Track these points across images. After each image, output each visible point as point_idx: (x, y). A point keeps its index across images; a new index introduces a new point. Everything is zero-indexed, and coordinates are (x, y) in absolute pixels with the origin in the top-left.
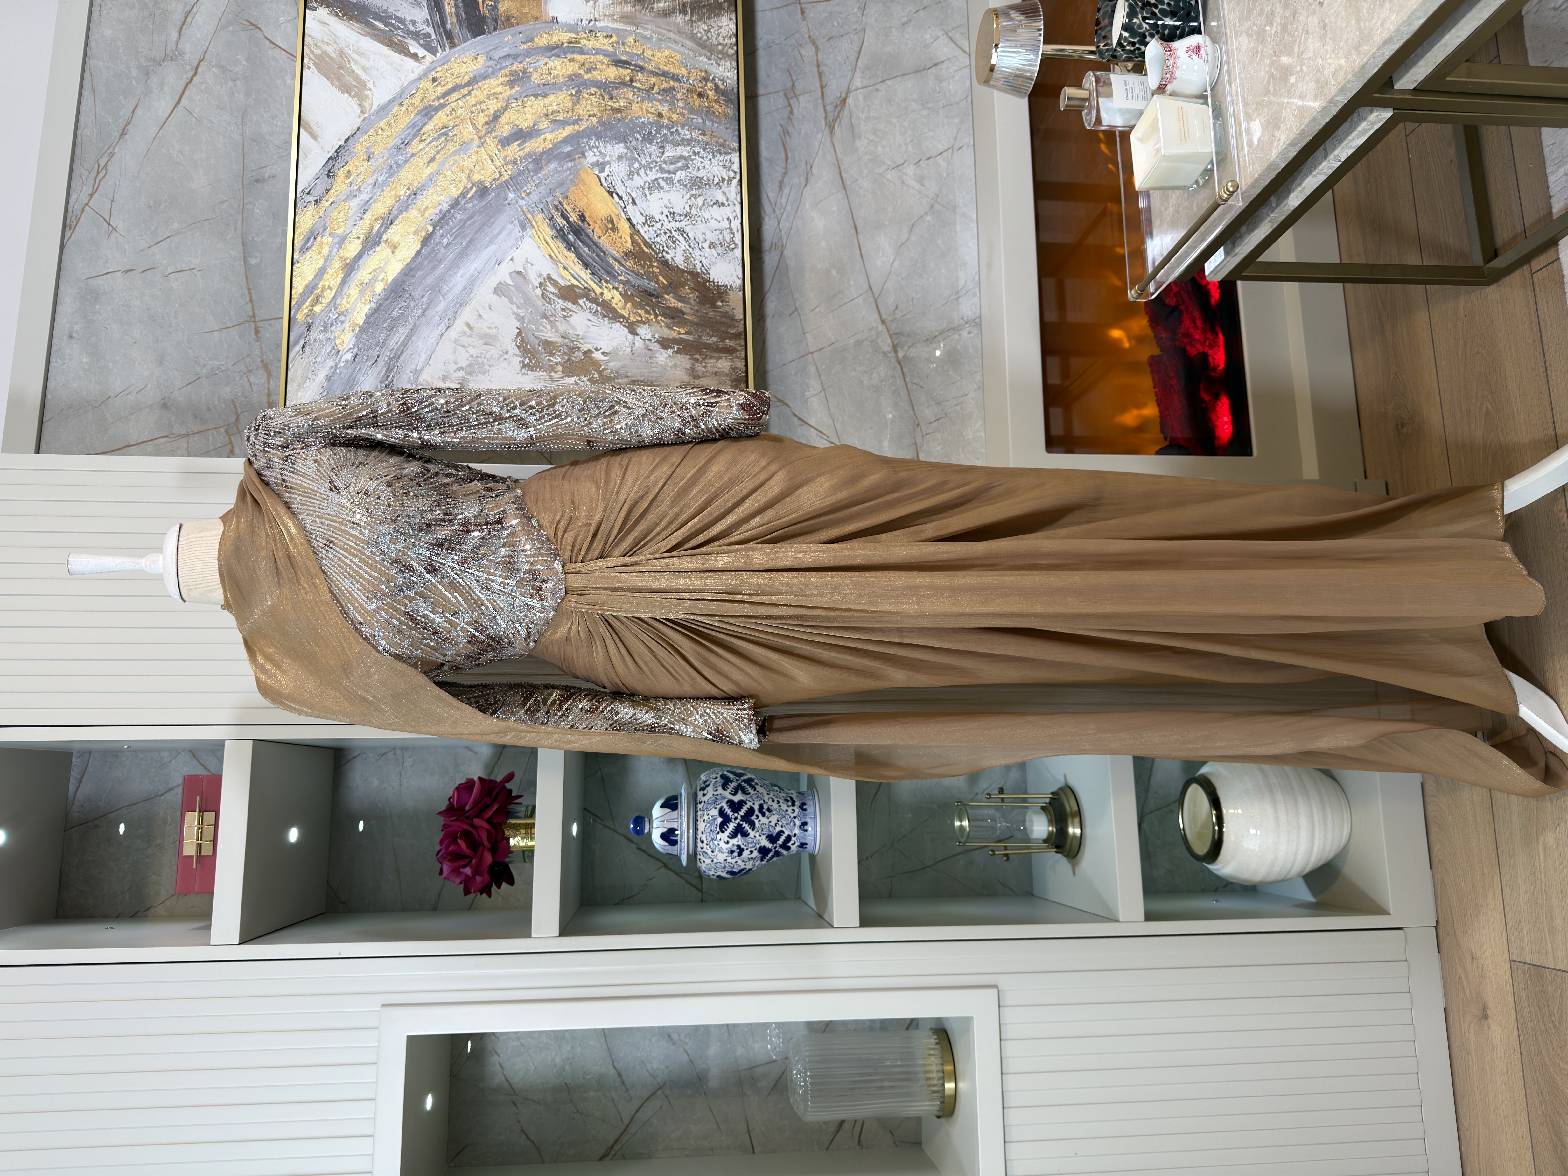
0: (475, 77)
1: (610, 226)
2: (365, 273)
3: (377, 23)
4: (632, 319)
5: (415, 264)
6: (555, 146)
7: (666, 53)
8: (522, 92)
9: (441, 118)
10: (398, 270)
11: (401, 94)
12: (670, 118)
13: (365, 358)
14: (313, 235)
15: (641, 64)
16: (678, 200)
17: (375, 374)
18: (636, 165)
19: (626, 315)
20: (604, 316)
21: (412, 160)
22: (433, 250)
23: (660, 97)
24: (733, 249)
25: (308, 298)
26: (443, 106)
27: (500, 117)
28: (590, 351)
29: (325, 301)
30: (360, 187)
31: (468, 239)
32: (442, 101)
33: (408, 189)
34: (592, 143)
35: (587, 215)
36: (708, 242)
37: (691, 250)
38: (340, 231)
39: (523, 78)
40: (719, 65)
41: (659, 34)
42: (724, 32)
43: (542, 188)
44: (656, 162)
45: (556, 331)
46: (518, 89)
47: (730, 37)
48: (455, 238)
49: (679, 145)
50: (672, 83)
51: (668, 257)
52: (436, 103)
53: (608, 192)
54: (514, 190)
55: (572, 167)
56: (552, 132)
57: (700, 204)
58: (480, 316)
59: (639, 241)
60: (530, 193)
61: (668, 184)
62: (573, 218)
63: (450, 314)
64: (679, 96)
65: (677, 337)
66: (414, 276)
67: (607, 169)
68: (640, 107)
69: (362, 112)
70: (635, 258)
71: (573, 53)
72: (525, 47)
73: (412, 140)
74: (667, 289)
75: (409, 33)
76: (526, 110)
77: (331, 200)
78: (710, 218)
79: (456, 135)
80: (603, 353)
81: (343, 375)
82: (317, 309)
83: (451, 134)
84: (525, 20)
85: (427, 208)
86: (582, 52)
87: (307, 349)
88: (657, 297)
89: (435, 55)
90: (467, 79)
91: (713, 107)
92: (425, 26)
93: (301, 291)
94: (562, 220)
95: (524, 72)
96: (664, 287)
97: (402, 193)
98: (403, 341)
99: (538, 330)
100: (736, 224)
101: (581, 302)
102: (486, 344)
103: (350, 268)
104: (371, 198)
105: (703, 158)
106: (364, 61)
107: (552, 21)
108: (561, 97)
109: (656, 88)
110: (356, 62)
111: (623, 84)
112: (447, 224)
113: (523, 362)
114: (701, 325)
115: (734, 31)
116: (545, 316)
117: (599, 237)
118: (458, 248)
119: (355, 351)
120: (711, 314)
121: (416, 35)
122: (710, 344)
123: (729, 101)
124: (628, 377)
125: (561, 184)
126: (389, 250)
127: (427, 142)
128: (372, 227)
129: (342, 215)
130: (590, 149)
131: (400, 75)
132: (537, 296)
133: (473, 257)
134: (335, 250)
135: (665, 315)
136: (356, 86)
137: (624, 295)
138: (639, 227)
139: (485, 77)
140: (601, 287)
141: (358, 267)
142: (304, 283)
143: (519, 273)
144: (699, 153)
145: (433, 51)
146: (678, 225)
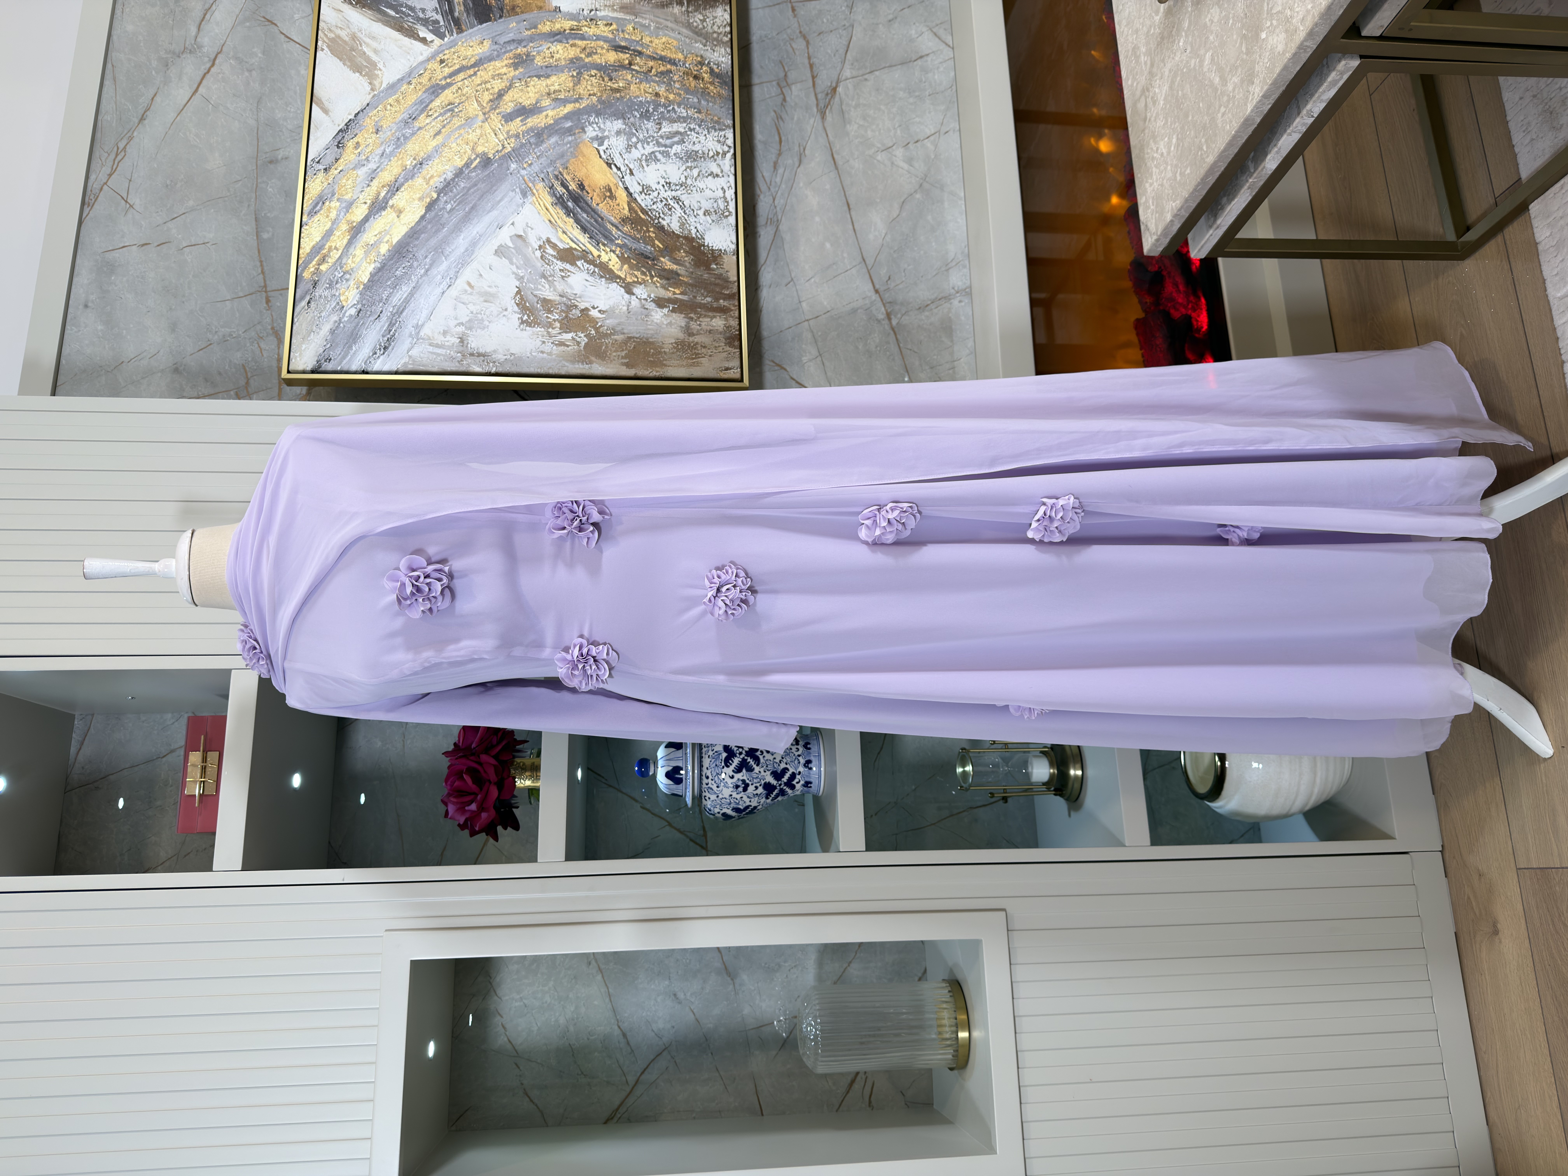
0: (481, 59)
1: (608, 194)
2: (370, 235)
3: (388, 11)
4: (629, 280)
5: (419, 227)
6: (557, 121)
7: (664, 39)
8: (525, 73)
9: (447, 95)
10: (403, 233)
11: (410, 74)
12: (666, 98)
13: (369, 313)
14: (321, 200)
15: (640, 49)
16: (674, 171)
17: (378, 328)
18: (634, 140)
19: (623, 276)
20: (602, 277)
21: (419, 132)
22: (437, 215)
23: (657, 79)
24: (727, 216)
25: (315, 257)
26: (449, 85)
27: (503, 95)
28: (587, 309)
29: (331, 261)
30: (368, 157)
31: (471, 205)
32: (448, 80)
33: (415, 159)
34: (592, 119)
35: (586, 184)
36: (703, 210)
37: (686, 217)
38: (348, 197)
39: (526, 60)
40: (714, 51)
41: (657, 23)
42: (718, 22)
43: (542, 159)
44: (654, 137)
45: (555, 290)
46: (521, 70)
47: (725, 26)
48: (458, 204)
49: (675, 122)
50: (669, 66)
51: (664, 223)
52: (443, 82)
53: (607, 163)
54: (516, 161)
55: (572, 141)
56: (553, 109)
57: (696, 175)
58: (481, 275)
59: (636, 208)
60: (532, 164)
61: (664, 157)
62: (573, 186)
63: (452, 273)
64: (676, 78)
65: (673, 297)
66: (418, 238)
67: (606, 143)
68: (638, 88)
69: (372, 90)
70: (632, 223)
71: (575, 39)
72: (529, 33)
73: (419, 115)
74: (663, 252)
75: (419, 19)
76: (529, 89)
77: (340, 169)
78: (705, 187)
79: (461, 111)
80: (600, 311)
81: (346, 329)
82: (323, 268)
83: (456, 110)
84: (528, 9)
85: (432, 177)
86: (583, 38)
87: (312, 304)
88: (653, 260)
89: (443, 40)
90: (473, 60)
91: (708, 88)
92: (434, 14)
93: (308, 250)
94: (562, 189)
95: (528, 55)
96: (661, 251)
97: (408, 163)
98: (406, 298)
99: (537, 289)
100: (730, 194)
101: (579, 263)
102: (486, 301)
103: (357, 230)
104: (378, 167)
105: (698, 133)
106: (374, 44)
107: (555, 10)
108: (563, 78)
109: (653, 71)
110: (368, 45)
111: (622, 67)
112: (451, 191)
113: (522, 318)
114: (696, 286)
115: (729, 21)
116: (543, 276)
117: (598, 204)
118: (461, 213)
119: (359, 306)
120: (706, 276)
121: (425, 22)
122: (705, 304)
123: (723, 83)
124: (624, 333)
125: (562, 156)
126: (394, 215)
127: (433, 117)
128: (378, 194)
129: (350, 182)
130: (590, 125)
131: (409, 57)
132: (537, 258)
133: (475, 221)
134: (342, 214)
135: (660, 277)
136: (367, 67)
137: (621, 258)
138: (636, 196)
139: (490, 59)
140: (598, 250)
141: (364, 230)
142: (312, 244)
143: (520, 236)
144: (694, 129)
145: (441, 36)
146: (674, 194)
